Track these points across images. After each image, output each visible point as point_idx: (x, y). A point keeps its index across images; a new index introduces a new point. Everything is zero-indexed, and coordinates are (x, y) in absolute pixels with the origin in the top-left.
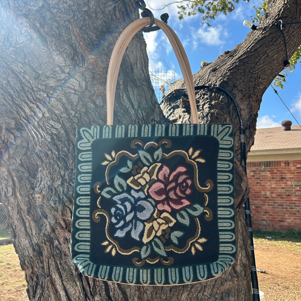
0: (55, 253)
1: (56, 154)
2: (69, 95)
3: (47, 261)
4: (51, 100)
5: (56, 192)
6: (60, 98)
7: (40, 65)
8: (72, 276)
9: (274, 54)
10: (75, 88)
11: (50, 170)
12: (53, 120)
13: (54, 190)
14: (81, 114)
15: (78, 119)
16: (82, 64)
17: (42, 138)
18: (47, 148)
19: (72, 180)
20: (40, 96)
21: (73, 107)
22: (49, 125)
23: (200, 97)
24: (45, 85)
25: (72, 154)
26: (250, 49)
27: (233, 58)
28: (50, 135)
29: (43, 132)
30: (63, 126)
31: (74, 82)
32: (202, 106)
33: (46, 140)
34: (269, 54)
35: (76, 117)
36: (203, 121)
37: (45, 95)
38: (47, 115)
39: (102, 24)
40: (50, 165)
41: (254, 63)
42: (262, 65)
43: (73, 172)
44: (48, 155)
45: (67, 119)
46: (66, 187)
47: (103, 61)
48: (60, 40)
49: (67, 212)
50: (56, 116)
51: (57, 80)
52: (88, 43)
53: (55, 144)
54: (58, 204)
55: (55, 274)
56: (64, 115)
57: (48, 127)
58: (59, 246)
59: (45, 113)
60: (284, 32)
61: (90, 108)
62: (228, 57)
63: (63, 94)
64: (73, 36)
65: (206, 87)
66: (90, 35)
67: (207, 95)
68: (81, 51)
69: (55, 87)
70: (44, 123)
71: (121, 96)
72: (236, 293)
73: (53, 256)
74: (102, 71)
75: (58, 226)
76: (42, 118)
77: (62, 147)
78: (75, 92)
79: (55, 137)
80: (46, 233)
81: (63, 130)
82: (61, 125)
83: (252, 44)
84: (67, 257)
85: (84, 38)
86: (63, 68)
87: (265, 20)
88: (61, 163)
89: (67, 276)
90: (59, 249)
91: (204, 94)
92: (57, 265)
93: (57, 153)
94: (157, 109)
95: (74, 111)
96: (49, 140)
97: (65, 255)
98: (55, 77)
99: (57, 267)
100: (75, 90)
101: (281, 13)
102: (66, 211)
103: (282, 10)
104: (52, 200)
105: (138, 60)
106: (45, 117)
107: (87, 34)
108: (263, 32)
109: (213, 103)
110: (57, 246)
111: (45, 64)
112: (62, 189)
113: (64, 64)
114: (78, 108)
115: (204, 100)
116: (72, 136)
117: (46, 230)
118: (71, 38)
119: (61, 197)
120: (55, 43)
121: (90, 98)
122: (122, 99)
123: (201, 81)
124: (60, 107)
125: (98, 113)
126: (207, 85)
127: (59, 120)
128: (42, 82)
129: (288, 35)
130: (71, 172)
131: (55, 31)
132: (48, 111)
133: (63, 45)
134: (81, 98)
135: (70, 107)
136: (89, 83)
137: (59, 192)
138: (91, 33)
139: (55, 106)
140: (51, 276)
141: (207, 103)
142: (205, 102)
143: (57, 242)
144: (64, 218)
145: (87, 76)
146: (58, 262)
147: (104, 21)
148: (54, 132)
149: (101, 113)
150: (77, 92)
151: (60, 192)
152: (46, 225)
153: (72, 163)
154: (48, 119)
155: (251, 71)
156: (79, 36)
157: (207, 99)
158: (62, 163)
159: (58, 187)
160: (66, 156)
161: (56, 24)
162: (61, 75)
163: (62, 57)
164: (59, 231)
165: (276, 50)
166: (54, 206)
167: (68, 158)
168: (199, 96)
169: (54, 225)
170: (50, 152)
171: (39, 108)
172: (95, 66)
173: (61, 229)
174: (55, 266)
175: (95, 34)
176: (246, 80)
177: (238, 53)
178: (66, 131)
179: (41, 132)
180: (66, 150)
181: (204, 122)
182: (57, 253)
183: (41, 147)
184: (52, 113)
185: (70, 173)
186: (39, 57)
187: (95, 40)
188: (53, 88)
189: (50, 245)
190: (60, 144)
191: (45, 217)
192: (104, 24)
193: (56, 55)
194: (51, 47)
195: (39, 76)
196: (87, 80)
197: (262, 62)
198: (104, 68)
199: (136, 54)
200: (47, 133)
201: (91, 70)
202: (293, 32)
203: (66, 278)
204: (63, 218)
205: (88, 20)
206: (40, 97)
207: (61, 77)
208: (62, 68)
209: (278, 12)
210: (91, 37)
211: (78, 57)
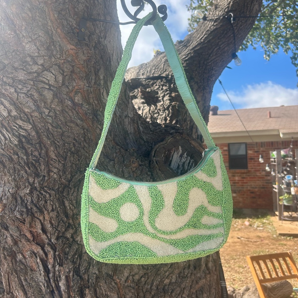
0: (19, 268)
1: (24, 159)
2: (42, 91)
3: (7, 277)
4: (20, 97)
5: (23, 201)
6: (31, 94)
7: (6, 53)
8: (40, 292)
9: (225, 46)
10: (50, 83)
11: (15, 176)
12: (21, 120)
13: (19, 199)
14: (56, 113)
15: (52, 118)
16: (60, 55)
17: (5, 140)
18: (12, 152)
19: (43, 188)
20: (5, 91)
21: (46, 104)
22: (16, 125)
23: (159, 87)
24: (12, 78)
25: (44, 159)
26: (204, 40)
27: (186, 48)
28: (16, 136)
29: (8, 133)
30: (34, 127)
31: (48, 76)
32: (161, 98)
33: (11, 143)
34: (221, 46)
35: (50, 116)
36: (164, 114)
37: (13, 90)
38: (14, 113)
39: (84, 9)
40: (15, 171)
41: (208, 54)
42: (214, 57)
43: (45, 179)
44: (12, 159)
45: (39, 119)
46: (35, 196)
47: (83, 53)
48: (32, 24)
49: (37, 223)
50: (26, 115)
51: (28, 73)
52: (68, 31)
53: (23, 148)
54: (25, 216)
55: (18, 292)
56: (36, 114)
57: (15, 128)
58: (24, 261)
59: (11, 111)
60: (234, 26)
61: (66, 106)
62: (181, 47)
63: (35, 89)
64: (49, 22)
65: (163, 77)
66: (70, 21)
67: (166, 86)
68: (59, 40)
69: (25, 81)
70: (9, 123)
71: (102, 93)
72: (208, 289)
73: (16, 271)
74: (82, 65)
75: (23, 238)
76: (8, 117)
77: (32, 151)
78: (50, 88)
79: (24, 140)
80: (7, 246)
81: (34, 131)
82: (32, 125)
83: (204, 35)
84: (34, 272)
85: (63, 25)
86: (36, 58)
87: (215, 11)
88: (29, 169)
89: (33, 293)
90: (23, 264)
91: (163, 85)
92: (20, 282)
93: (25, 157)
94: (130, 105)
95: (48, 109)
96: (16, 143)
97: (32, 270)
98: (24, 69)
99: (20, 283)
100: (50, 85)
101: (230, 6)
102: (35, 222)
103: (231, 3)
104: (17, 211)
105: (114, 51)
106: (11, 116)
107: (67, 20)
108: (215, 24)
109: (173, 95)
110: (20, 261)
111: (13, 52)
112: (30, 198)
113: (36, 54)
114: (53, 106)
115: (163, 91)
116: (45, 139)
117: (7, 242)
118: (47, 24)
119: (29, 208)
120: (25, 27)
121: (67, 94)
122: (102, 96)
123: (156, 70)
124: (31, 104)
125: (76, 111)
126: (164, 75)
127: (29, 119)
128: (9, 74)
129: (236, 29)
130: (43, 180)
131: (27, 14)
132: (16, 109)
133: (37, 31)
134: (57, 94)
135: (43, 104)
136: (67, 77)
137: (26, 202)
138: (71, 19)
139: (24, 103)
140: (12, 293)
141: (167, 95)
142: (165, 94)
143: (21, 256)
144: (32, 229)
145: (66, 70)
146: (22, 278)
147: (86, 6)
148: (22, 133)
149: (79, 111)
150: (52, 88)
151: (28, 202)
152: (6, 237)
153: (44, 169)
154: (15, 118)
155: (205, 63)
156: (56, 22)
157: (166, 90)
158: (31, 169)
159: (25, 196)
160: (37, 161)
161: (29, 5)
162: (33, 67)
163: (35, 45)
164: (24, 244)
165: (227, 43)
166: (20, 217)
167: (39, 163)
168: (157, 87)
169: (17, 237)
170: (16, 157)
171: (3, 105)
172: (75, 58)
173: (27, 242)
174: (18, 282)
175: (75, 20)
176: (200, 72)
177: (191, 44)
178: (37, 133)
179: (5, 133)
180: (37, 155)
181: (166, 115)
182: (21, 269)
183: (3, 150)
184: (20, 111)
185: (41, 180)
186: (4, 43)
187: (75, 28)
188: (22, 82)
189: (12, 259)
190: (30, 148)
191: (5, 228)
192: (85, 9)
193: (27, 43)
194: (20, 32)
195: (5, 67)
196: (65, 74)
197: (214, 54)
198: (85, 60)
199: (113, 44)
200: (14, 134)
201: (71, 62)
202: (241, 26)
203: (33, 295)
204: (30, 230)
205: (68, 3)
206: (5, 93)
207: (33, 69)
208: (33, 59)
209: (228, 4)
210: (71, 24)
211: (55, 46)
